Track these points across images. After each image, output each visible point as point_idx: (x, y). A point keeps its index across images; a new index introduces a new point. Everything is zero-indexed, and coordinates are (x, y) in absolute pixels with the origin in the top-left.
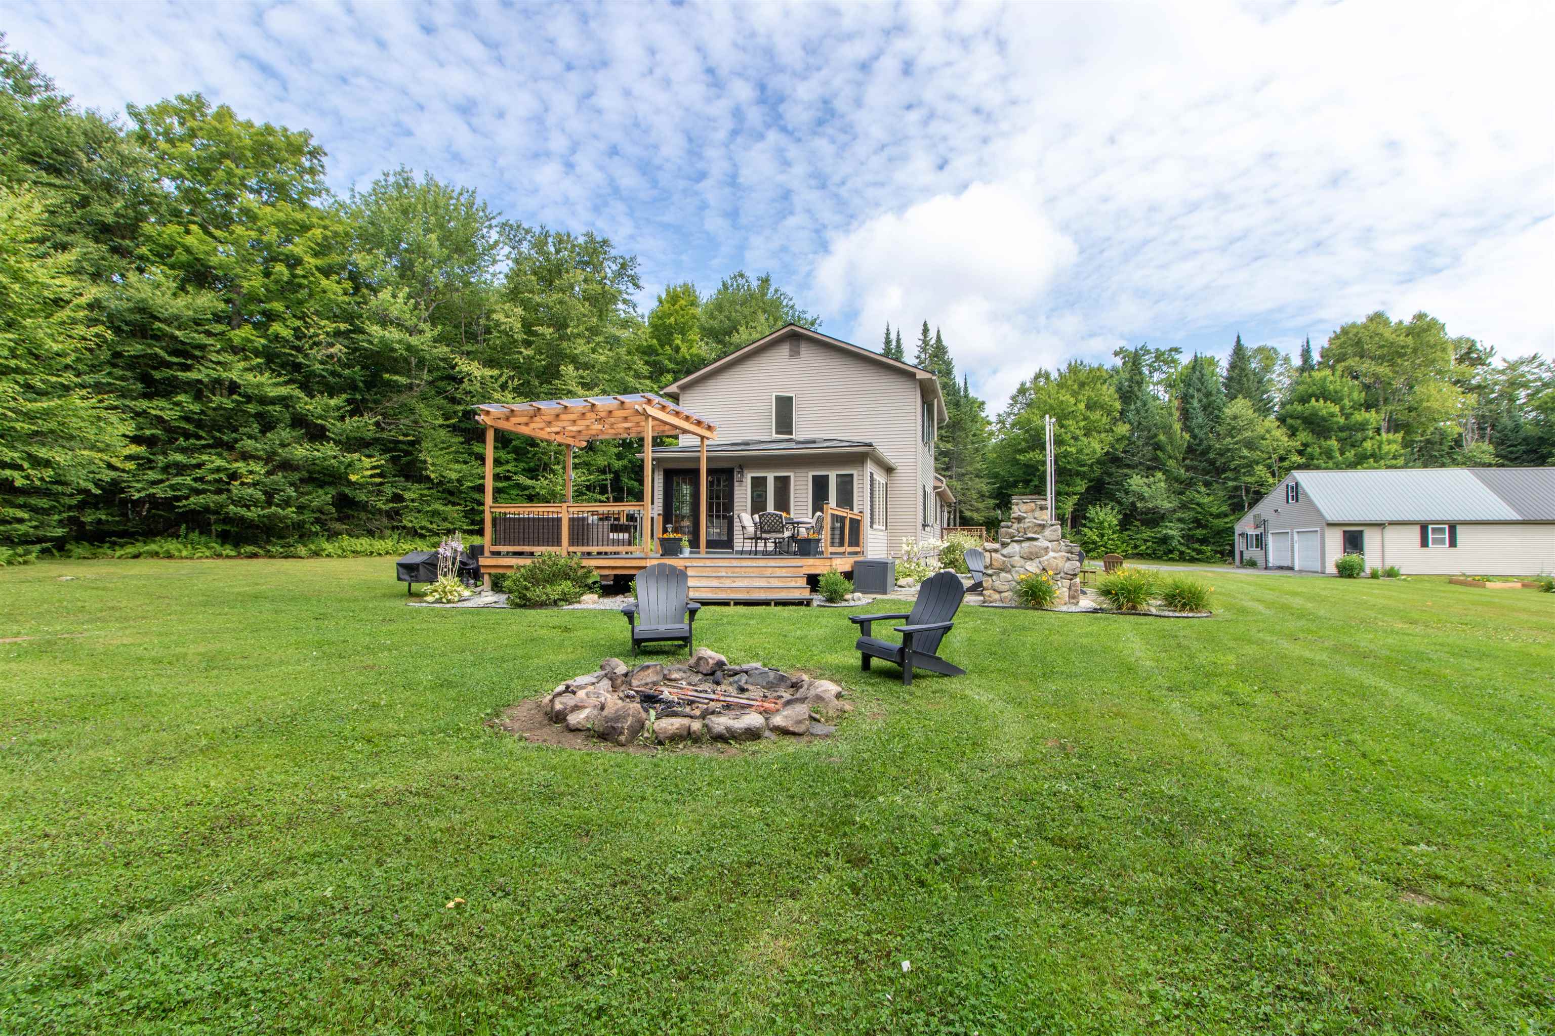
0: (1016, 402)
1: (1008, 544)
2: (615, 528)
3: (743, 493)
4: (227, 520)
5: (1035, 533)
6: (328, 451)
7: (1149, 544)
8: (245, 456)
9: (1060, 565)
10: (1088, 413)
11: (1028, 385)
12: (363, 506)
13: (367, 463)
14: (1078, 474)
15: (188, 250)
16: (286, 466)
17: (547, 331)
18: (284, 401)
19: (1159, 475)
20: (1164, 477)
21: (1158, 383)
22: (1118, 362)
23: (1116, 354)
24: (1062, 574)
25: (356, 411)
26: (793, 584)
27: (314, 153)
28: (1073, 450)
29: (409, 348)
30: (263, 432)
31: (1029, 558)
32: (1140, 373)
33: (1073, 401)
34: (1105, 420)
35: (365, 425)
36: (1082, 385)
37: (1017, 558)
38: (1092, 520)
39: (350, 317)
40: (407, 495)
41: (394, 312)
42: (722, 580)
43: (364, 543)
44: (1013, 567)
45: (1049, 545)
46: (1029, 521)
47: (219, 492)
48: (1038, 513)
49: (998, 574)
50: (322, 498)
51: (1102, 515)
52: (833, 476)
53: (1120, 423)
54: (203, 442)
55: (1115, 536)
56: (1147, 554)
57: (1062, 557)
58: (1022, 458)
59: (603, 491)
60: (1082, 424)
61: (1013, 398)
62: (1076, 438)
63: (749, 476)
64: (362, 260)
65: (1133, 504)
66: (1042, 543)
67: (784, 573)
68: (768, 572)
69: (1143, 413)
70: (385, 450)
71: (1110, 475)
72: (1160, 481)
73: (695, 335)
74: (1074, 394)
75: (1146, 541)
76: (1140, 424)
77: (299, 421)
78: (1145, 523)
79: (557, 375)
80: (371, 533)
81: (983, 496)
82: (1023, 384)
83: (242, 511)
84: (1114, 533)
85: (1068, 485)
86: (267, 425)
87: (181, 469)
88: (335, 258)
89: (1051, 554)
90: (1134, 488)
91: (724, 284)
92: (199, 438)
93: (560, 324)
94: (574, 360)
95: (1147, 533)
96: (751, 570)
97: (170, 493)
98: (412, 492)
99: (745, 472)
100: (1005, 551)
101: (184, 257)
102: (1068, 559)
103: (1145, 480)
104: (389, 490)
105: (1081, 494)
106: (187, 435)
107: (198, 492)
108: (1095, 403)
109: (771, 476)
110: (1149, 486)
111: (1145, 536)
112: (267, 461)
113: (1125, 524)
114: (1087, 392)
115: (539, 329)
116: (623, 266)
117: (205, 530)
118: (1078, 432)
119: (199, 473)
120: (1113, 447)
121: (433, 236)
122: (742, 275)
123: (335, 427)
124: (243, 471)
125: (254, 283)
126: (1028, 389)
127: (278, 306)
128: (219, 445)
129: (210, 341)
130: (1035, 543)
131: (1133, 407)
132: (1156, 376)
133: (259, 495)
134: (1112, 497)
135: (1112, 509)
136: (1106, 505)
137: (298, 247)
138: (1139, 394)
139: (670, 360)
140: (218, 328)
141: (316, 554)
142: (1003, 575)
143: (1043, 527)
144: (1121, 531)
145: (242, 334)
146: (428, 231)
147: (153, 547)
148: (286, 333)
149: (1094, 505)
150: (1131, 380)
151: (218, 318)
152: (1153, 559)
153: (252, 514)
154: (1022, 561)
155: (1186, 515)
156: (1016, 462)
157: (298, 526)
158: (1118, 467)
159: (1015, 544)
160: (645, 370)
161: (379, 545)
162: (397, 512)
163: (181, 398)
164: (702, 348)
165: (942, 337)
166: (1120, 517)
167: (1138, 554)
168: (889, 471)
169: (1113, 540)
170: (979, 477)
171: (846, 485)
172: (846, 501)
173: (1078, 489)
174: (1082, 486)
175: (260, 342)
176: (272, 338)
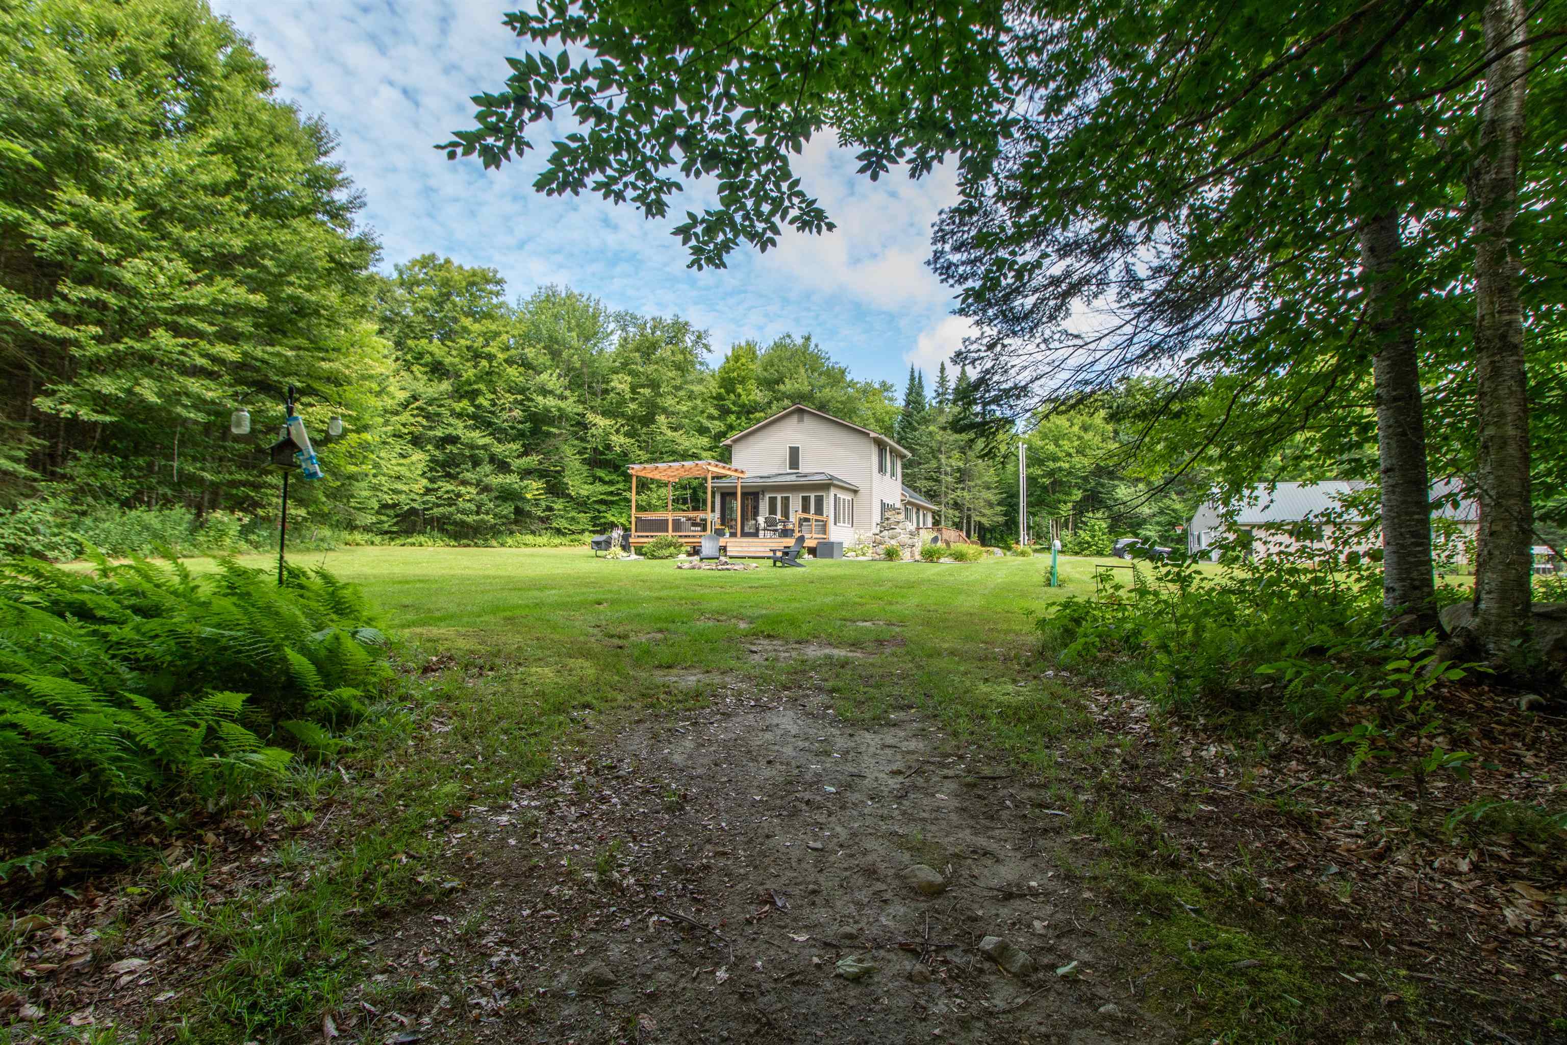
1: (881, 532)
2: (694, 525)
3: (764, 506)
4: (455, 523)
5: (895, 525)
6: (511, 480)
8: (464, 483)
12: (529, 514)
13: (535, 485)
14: (1074, 485)
15: (431, 354)
16: (486, 489)
17: (647, 391)
18: (485, 447)
19: (1141, 486)
20: (1145, 488)
24: (907, 545)
25: (525, 453)
27: (499, 282)
28: (1067, 465)
29: (560, 409)
30: (474, 467)
31: (892, 538)
33: (1068, 424)
34: (1097, 439)
35: (532, 460)
37: (886, 538)
38: (1086, 525)
39: (522, 391)
40: (556, 507)
41: (550, 386)
42: (743, 548)
43: (529, 538)
44: (885, 542)
45: (901, 531)
47: (450, 505)
48: (896, 516)
50: (507, 509)
51: (1093, 520)
52: (812, 497)
54: (441, 474)
55: (1105, 537)
57: (907, 537)
59: (685, 502)
60: (1076, 443)
62: (1070, 455)
63: (767, 496)
65: (1120, 510)
66: (898, 530)
70: (541, 477)
71: (1103, 485)
72: (1142, 490)
73: (752, 385)
74: (1068, 419)
77: (492, 459)
78: (1130, 526)
79: (653, 421)
80: (533, 533)
83: (465, 518)
84: (1103, 535)
85: (1065, 495)
86: (476, 463)
88: (514, 353)
89: (902, 536)
90: (1120, 496)
91: (775, 343)
92: (439, 472)
93: (654, 385)
94: (665, 411)
97: (423, 507)
98: (559, 505)
99: (765, 494)
100: (880, 535)
101: (430, 359)
102: (911, 538)
103: (1129, 489)
104: (543, 504)
105: (1076, 502)
107: (439, 506)
108: (1089, 425)
109: (779, 497)
110: (1132, 495)
112: (477, 485)
113: (1112, 528)
114: (1082, 416)
115: (642, 390)
116: (699, 337)
117: (442, 530)
118: (1072, 450)
119: (440, 494)
120: (1104, 461)
121: (574, 334)
122: (789, 336)
123: (516, 463)
124: (464, 492)
125: (469, 373)
127: (482, 386)
128: (449, 475)
129: (445, 411)
130: (893, 531)
133: (474, 508)
134: (1103, 505)
135: (1103, 514)
136: (1097, 511)
137: (493, 349)
139: (734, 404)
140: (448, 402)
141: (502, 545)
142: (879, 546)
144: (1110, 533)
145: (461, 405)
146: (570, 330)
147: (412, 540)
148: (486, 403)
149: (1087, 510)
151: (448, 397)
153: (470, 519)
154: (889, 540)
155: (1162, 519)
157: (493, 527)
158: (1108, 479)
159: (886, 531)
160: (715, 413)
161: (539, 540)
162: (548, 518)
164: (758, 395)
166: (1109, 521)
168: (855, 492)
169: (1104, 540)
170: (989, 488)
171: (819, 501)
172: (819, 510)
173: (1074, 498)
174: (1078, 495)
175: (471, 410)
176: (478, 407)
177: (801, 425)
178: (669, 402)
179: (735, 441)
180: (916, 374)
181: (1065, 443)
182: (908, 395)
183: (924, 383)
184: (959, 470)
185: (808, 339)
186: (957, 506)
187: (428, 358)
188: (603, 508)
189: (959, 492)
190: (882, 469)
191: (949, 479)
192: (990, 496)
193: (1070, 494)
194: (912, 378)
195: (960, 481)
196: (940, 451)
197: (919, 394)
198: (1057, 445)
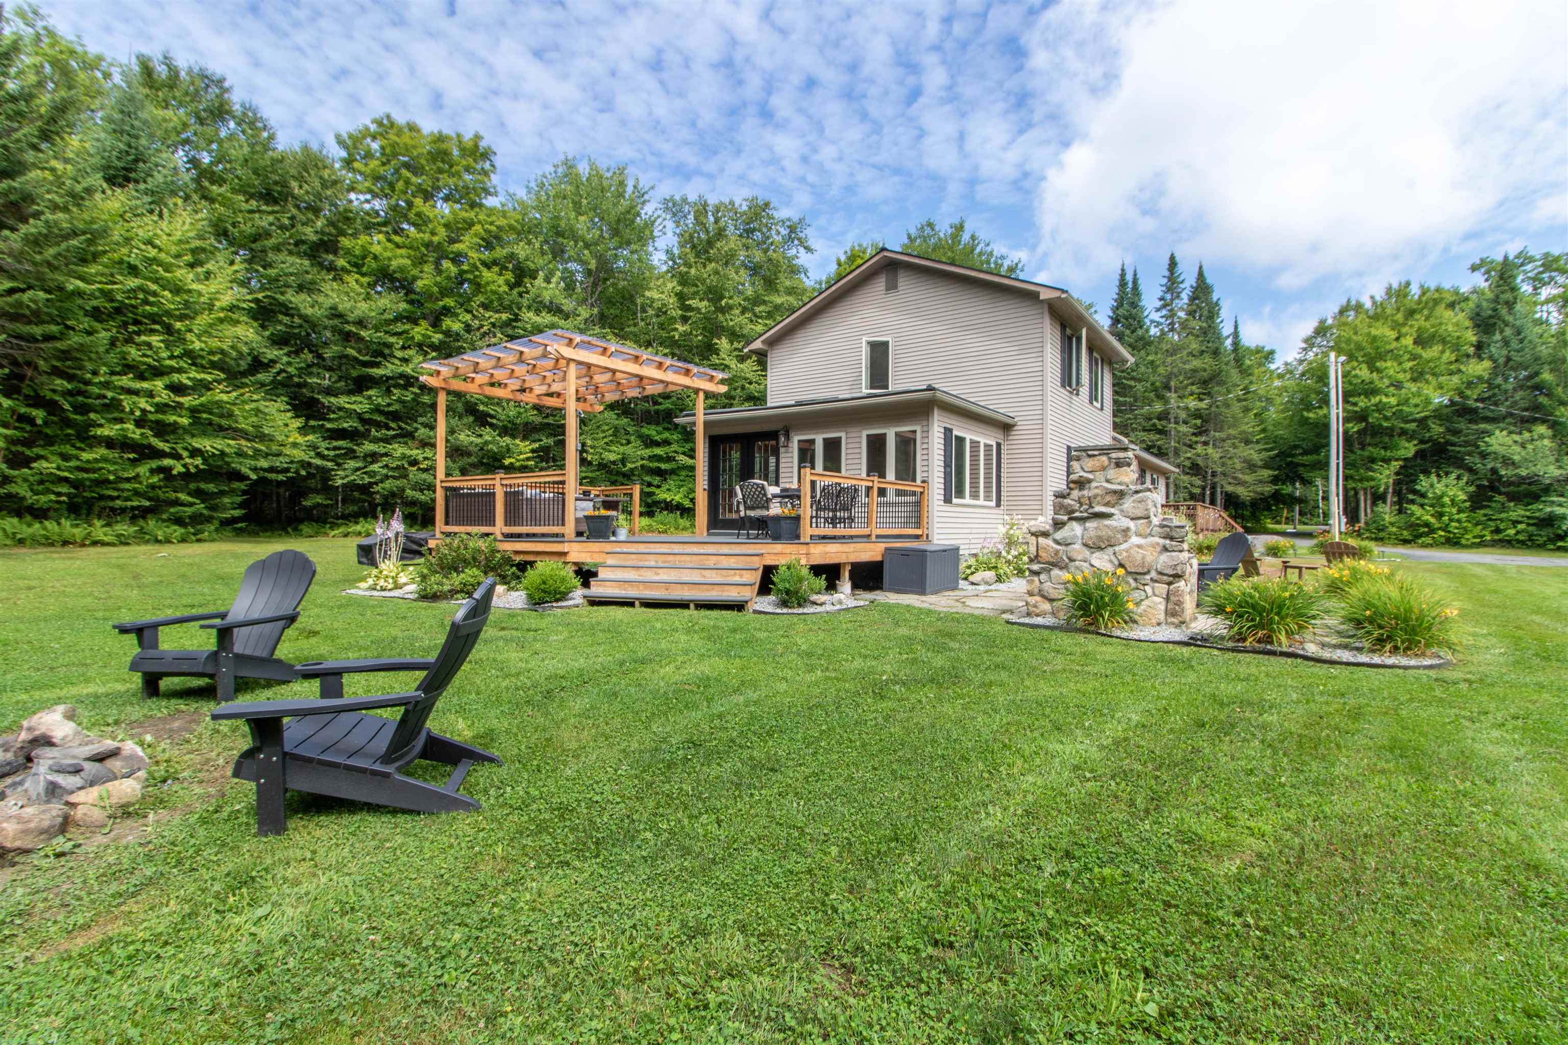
0: (1312, 345)
1: (1064, 524)
3: (789, 462)
4: (407, 502)
5: (1107, 504)
6: (487, 437)
7: (1520, 527)
8: (422, 444)
9: (1149, 559)
10: (1419, 350)
11: (1330, 321)
13: (523, 447)
14: (1403, 433)
15: (375, 258)
17: (703, 305)
19: (1542, 429)
20: (1550, 432)
21: (1547, 301)
22: (1479, 281)
23: (1474, 268)
24: (1153, 574)
26: (737, 579)
27: (487, 156)
28: (1393, 401)
31: (1095, 547)
32: (1514, 289)
33: (1393, 335)
34: (1448, 356)
36: (1411, 313)
37: (1077, 546)
38: (1423, 495)
39: (513, 308)
41: (547, 298)
42: (642, 571)
44: (1072, 560)
45: (1132, 525)
46: (1099, 485)
47: (401, 477)
48: (1112, 473)
49: (1049, 571)
51: (1439, 488)
52: (891, 434)
53: (1473, 361)
54: (392, 433)
55: (1462, 516)
56: (1518, 541)
57: (1153, 546)
58: (1311, 415)
60: (1409, 365)
61: (1306, 341)
62: (1398, 385)
63: (796, 439)
64: (522, 251)
65: (1494, 471)
66: (1119, 521)
67: (732, 562)
68: (711, 561)
69: (1514, 344)
72: (1542, 437)
74: (1396, 326)
75: (1515, 523)
76: (1509, 359)
77: (469, 410)
78: (1512, 497)
81: (1255, 466)
82: (1322, 322)
83: (418, 494)
84: (1459, 512)
85: (1385, 448)
87: (374, 457)
88: (500, 253)
89: (1135, 540)
90: (1495, 448)
91: (909, 237)
92: (388, 428)
93: (716, 297)
95: (1518, 512)
96: (688, 558)
97: (367, 480)
99: (792, 434)
100: (1059, 535)
101: (374, 265)
102: (1165, 549)
103: (1517, 438)
105: (1406, 459)
106: (379, 425)
107: (386, 478)
108: (1433, 336)
109: (819, 439)
110: (1523, 446)
111: (1513, 515)
113: (1479, 500)
114: (1419, 321)
115: (695, 303)
116: (792, 229)
118: (1401, 376)
119: (386, 461)
120: (1461, 394)
122: (930, 225)
124: (420, 458)
125: (427, 281)
126: (1330, 327)
127: (449, 302)
128: (404, 435)
129: (392, 340)
130: (1107, 522)
131: (1497, 337)
132: (1546, 292)
134: (1458, 463)
135: (1458, 478)
136: (1447, 474)
137: (464, 244)
138: (1510, 319)
140: (400, 327)
142: (1056, 572)
143: (1121, 494)
144: (1473, 509)
145: (419, 331)
147: (358, 528)
148: (458, 327)
149: (1427, 473)
150: (1496, 300)
151: (399, 318)
152: (1529, 547)
154: (1086, 552)
156: (1305, 422)
158: (1470, 421)
159: (1074, 524)
163: (371, 392)
165: (1206, 274)
166: (1472, 489)
167: (1501, 541)
168: (1006, 427)
169: (1459, 521)
170: (1247, 442)
171: (906, 445)
172: (906, 469)
173: (1402, 453)
174: (1408, 449)
175: (437, 337)
176: (447, 333)
177: (892, 296)
178: (736, 319)
179: (773, 342)
180: (1129, 277)
181: (1390, 366)
182: (1115, 309)
183: (1142, 287)
184: (1197, 414)
185: (960, 228)
186: (1195, 469)
187: (370, 263)
188: (656, 480)
189: (1200, 449)
190: (1068, 380)
191: (1183, 428)
192: (1253, 454)
193: (1396, 447)
194: (1123, 283)
195: (1200, 431)
196: (1167, 387)
197: (1134, 305)
198: (1373, 368)
